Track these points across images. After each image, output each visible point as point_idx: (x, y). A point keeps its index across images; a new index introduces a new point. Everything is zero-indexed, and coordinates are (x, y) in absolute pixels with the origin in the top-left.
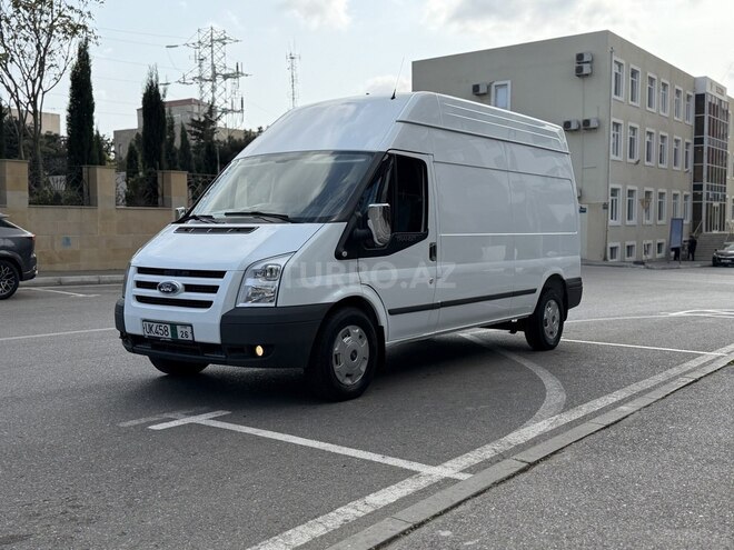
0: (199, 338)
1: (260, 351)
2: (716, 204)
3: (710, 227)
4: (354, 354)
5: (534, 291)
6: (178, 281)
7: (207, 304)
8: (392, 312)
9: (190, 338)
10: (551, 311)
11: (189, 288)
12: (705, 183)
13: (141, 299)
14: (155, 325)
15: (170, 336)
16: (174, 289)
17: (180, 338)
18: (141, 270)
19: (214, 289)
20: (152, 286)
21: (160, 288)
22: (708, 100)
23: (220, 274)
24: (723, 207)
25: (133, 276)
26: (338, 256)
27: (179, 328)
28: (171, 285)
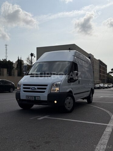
0: (41, 99)
1: (56, 102)
4: (69, 103)
5: (89, 91)
6: (36, 87)
7: (44, 92)
8: (75, 94)
9: (39, 99)
10: (91, 95)
11: (38, 88)
13: (25, 91)
14: (30, 97)
15: (34, 99)
16: (35, 89)
17: (36, 99)
18: (24, 85)
19: (45, 89)
20: (29, 88)
21: (31, 89)
22: (91, 58)
23: (47, 85)
25: (22, 86)
26: (68, 82)
27: (36, 97)
28: (34, 88)
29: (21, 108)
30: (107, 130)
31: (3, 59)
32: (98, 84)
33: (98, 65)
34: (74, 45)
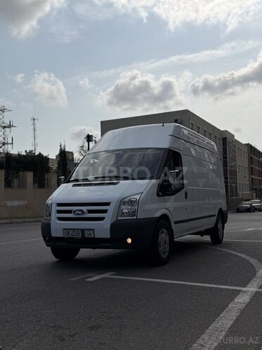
0: (97, 236)
1: (129, 241)
2: (234, 185)
3: (232, 196)
5: (214, 216)
6: (85, 209)
7: (102, 219)
8: (175, 223)
9: (92, 236)
11: (90, 212)
12: (229, 176)
13: (60, 219)
14: (71, 231)
15: (80, 236)
16: (83, 212)
17: (86, 236)
18: (59, 205)
19: (105, 211)
20: (69, 212)
21: (74, 212)
22: (228, 140)
23: (108, 204)
24: (236, 186)
25: (55, 208)
26: (158, 195)
27: (86, 232)
28: (81, 210)
29: (55, 259)
30: (239, 301)
31: (26, 151)
32: (246, 200)
33: (246, 156)
34: (187, 111)
